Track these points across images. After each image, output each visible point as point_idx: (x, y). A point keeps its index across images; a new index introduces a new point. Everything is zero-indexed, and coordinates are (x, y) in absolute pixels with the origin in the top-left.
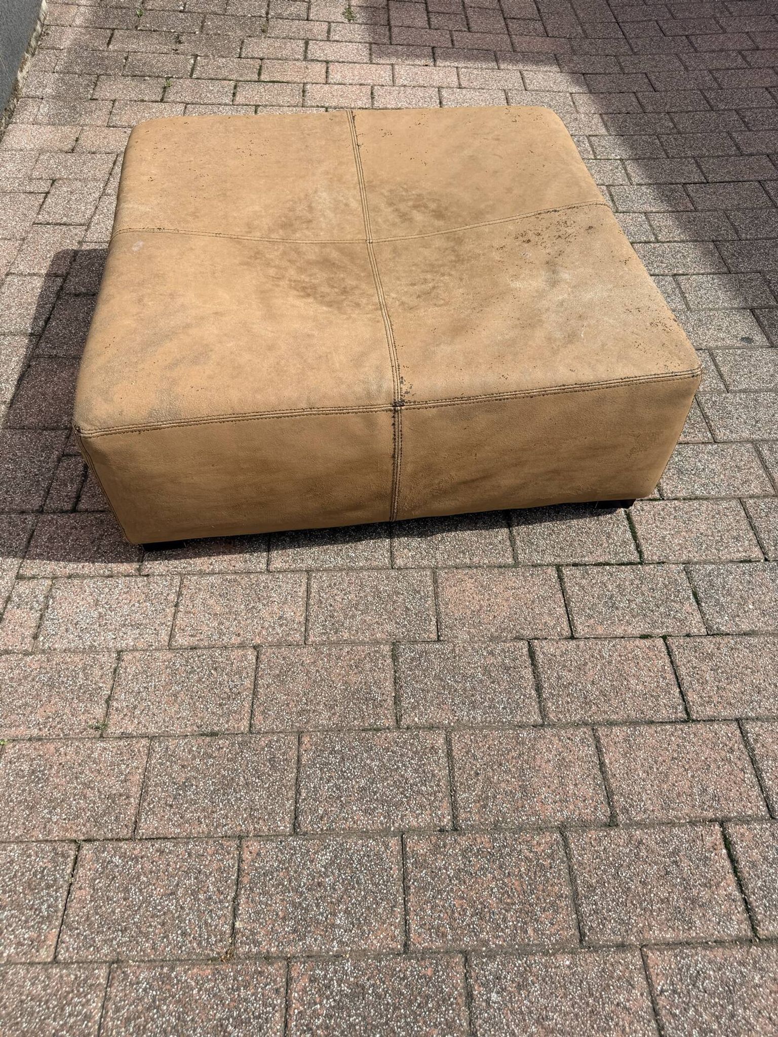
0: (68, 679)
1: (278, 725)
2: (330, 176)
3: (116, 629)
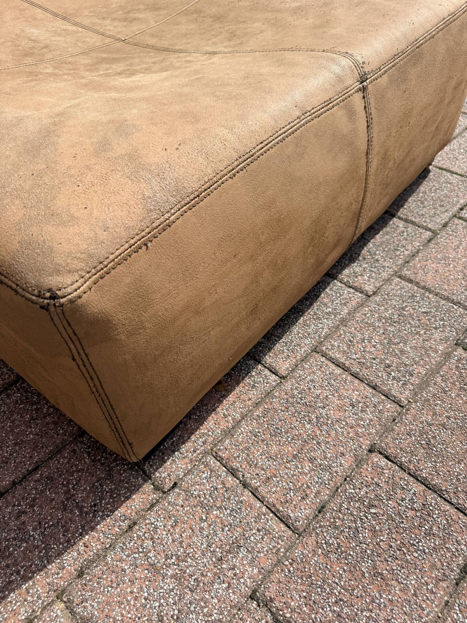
2: (23, 19)
3: (215, 574)
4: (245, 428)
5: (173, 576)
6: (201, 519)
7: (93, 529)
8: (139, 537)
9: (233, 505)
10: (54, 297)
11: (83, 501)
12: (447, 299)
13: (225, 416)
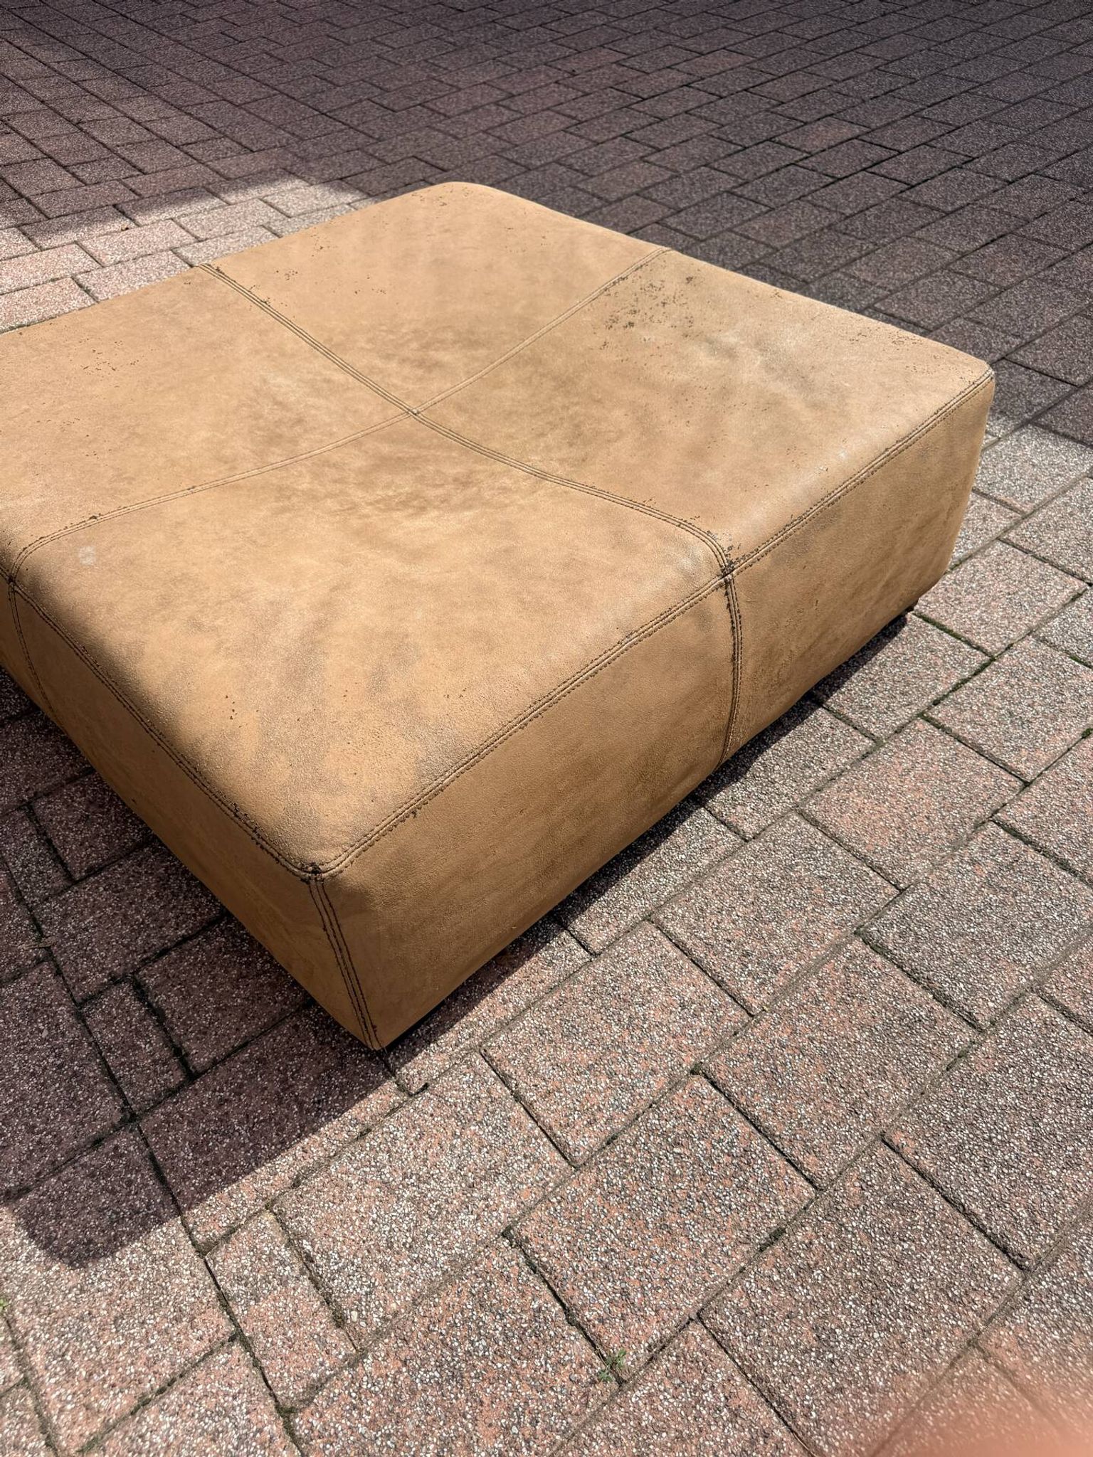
0: (472, 1343)
1: (846, 1151)
3: (463, 1202)
4: (529, 1020)
5: (410, 1199)
6: (454, 1134)
7: (314, 1131)
8: (372, 1148)
9: (497, 1120)
10: (316, 871)
11: (304, 1094)
13: (505, 1002)
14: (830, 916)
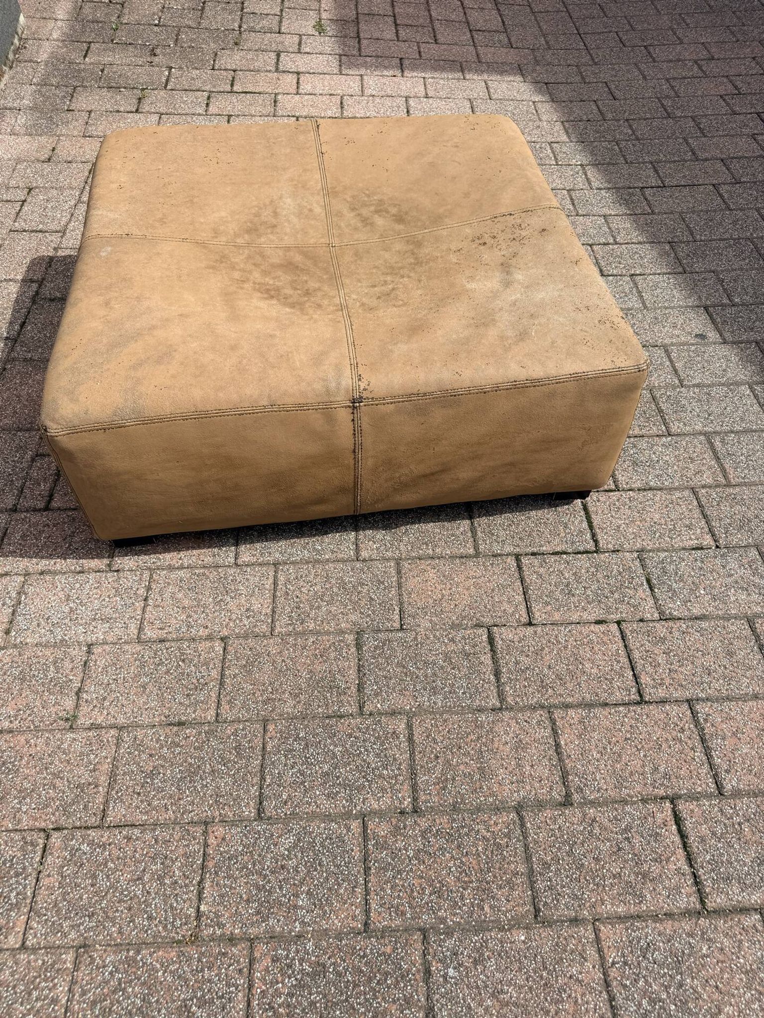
0: (39, 673)
1: (243, 714)
2: (295, 183)
3: (86, 623)
4: (181, 573)
5: (71, 608)
6: (109, 596)
7: (65, 559)
8: (77, 579)
9: (129, 602)
10: (46, 430)
11: (75, 542)
12: (401, 604)
13: (180, 559)
14: (353, 617)
